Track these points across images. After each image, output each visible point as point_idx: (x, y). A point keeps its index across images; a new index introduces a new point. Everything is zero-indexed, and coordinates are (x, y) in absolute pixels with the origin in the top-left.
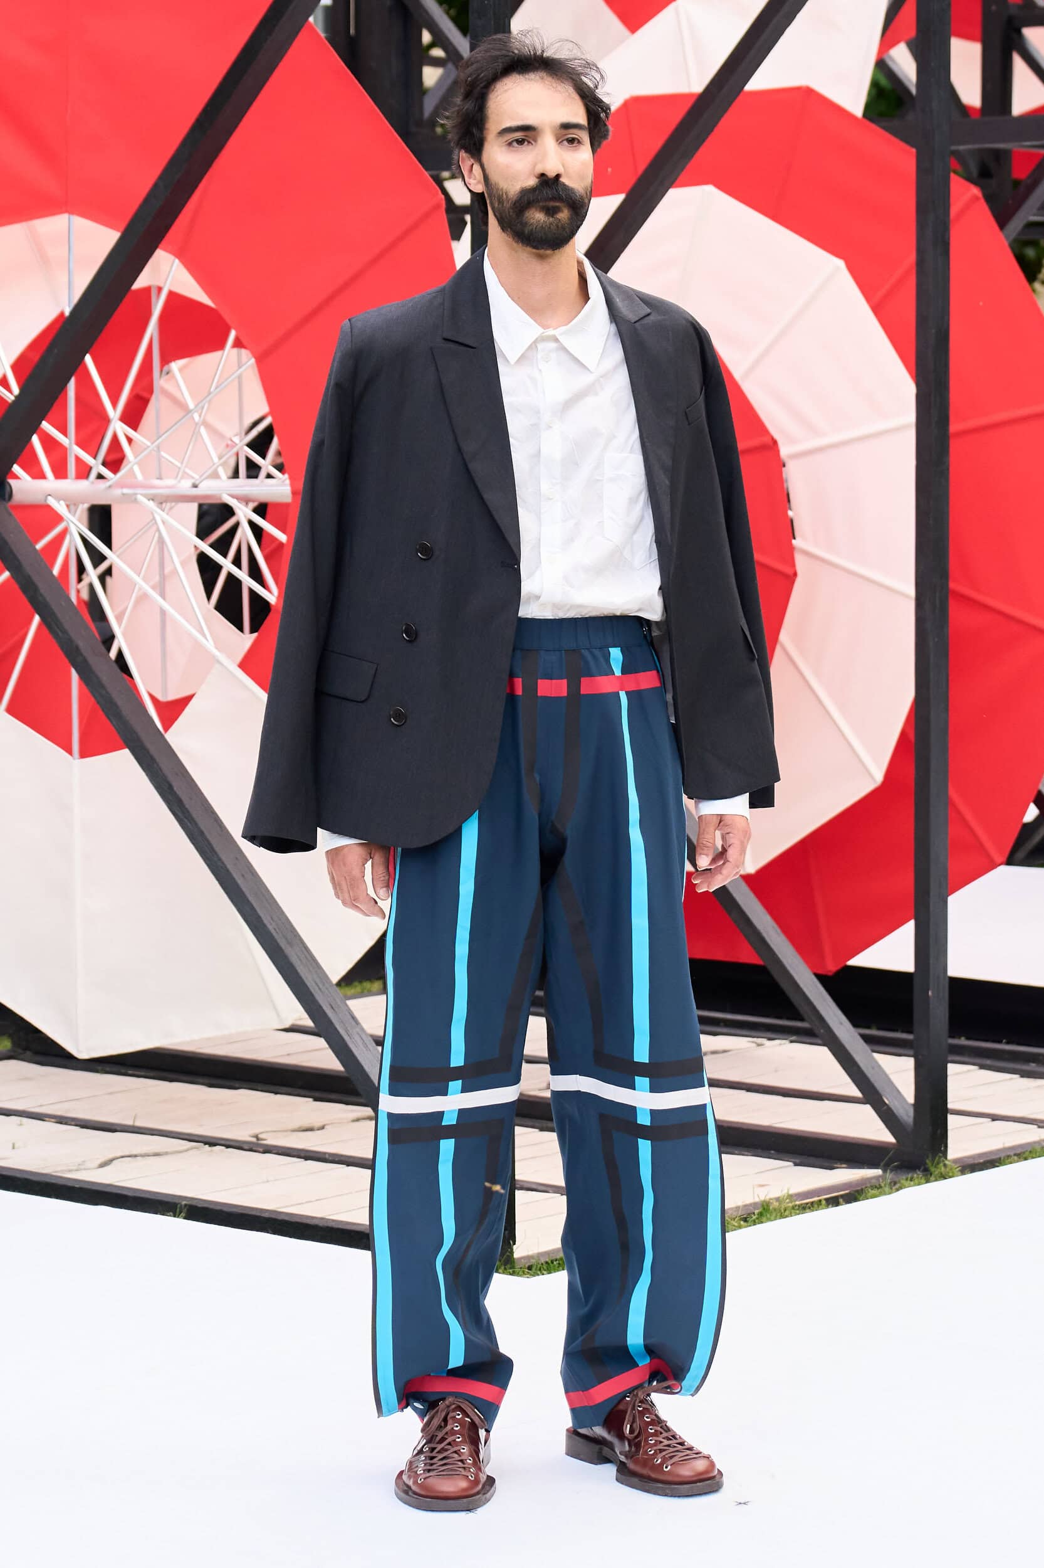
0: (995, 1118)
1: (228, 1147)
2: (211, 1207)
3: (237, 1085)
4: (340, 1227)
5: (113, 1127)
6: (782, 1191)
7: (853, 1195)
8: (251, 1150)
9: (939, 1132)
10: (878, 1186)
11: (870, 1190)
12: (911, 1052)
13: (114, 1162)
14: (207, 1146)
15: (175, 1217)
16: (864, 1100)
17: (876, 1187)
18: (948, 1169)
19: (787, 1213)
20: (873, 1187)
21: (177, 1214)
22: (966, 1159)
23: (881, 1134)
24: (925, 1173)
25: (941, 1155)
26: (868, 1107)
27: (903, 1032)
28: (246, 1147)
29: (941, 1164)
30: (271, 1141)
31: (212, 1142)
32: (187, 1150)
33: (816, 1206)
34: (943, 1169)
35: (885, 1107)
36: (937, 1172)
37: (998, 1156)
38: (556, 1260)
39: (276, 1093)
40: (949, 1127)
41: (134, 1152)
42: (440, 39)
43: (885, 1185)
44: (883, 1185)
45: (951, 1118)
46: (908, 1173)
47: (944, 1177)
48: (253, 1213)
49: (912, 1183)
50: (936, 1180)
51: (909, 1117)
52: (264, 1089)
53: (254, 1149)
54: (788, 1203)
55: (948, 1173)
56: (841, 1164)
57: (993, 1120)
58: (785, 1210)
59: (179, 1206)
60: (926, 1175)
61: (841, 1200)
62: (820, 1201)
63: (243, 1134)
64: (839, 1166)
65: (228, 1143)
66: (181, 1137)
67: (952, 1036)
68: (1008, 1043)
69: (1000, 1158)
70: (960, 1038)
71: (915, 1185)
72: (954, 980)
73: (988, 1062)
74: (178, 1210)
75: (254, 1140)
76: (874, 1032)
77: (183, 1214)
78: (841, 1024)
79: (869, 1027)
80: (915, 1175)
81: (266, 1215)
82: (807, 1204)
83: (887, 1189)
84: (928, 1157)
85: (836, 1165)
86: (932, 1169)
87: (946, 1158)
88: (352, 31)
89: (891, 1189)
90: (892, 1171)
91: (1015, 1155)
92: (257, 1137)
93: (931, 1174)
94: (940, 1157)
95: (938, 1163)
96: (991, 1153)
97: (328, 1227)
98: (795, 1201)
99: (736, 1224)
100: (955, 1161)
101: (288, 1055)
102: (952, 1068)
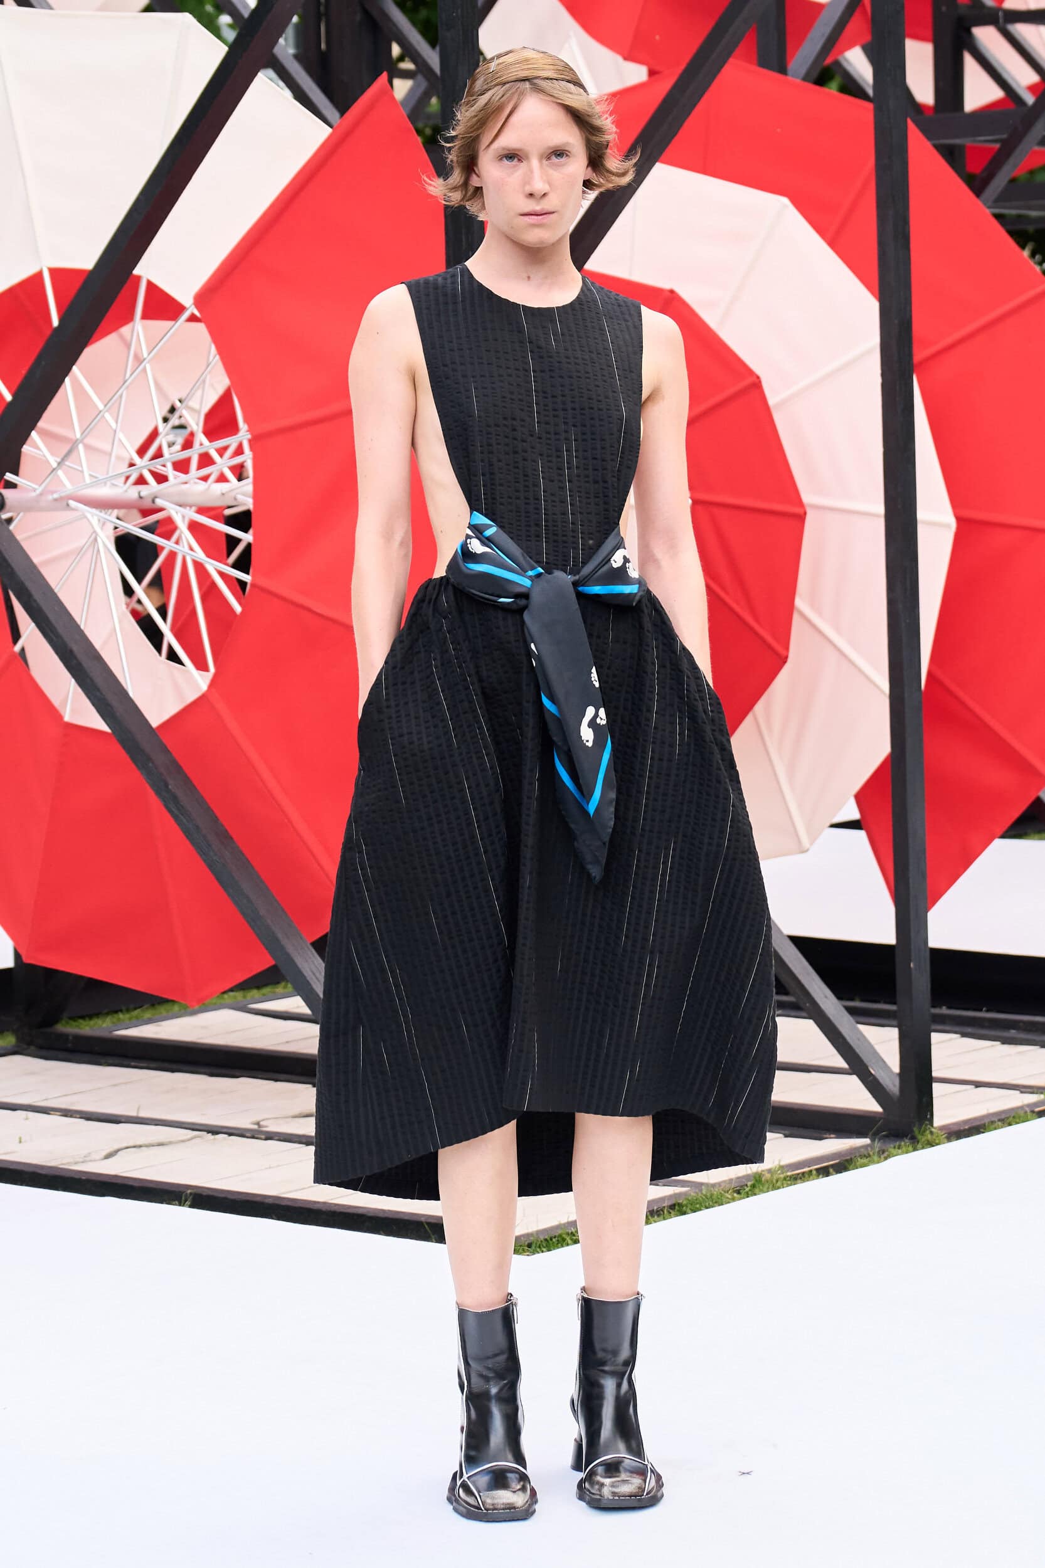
0: (978, 1084)
1: (230, 1134)
2: (216, 1194)
3: (237, 1074)
4: (342, 1210)
5: (119, 1119)
6: (773, 1163)
7: (842, 1164)
8: (253, 1137)
9: (924, 1100)
10: (866, 1153)
11: (859, 1159)
12: (895, 1023)
13: (119, 1153)
14: (210, 1134)
15: (180, 1205)
16: (850, 1071)
17: (865, 1156)
18: (934, 1137)
19: (779, 1184)
20: (861, 1157)
21: (183, 1202)
22: (951, 1127)
23: (868, 1104)
24: (912, 1141)
25: (927, 1122)
26: (854, 1077)
27: (886, 1002)
28: (248, 1135)
29: (928, 1132)
30: (272, 1128)
31: (214, 1131)
32: (189, 1140)
33: (807, 1176)
34: (929, 1136)
35: (872, 1078)
36: (923, 1140)
37: (983, 1122)
38: (555, 1237)
39: (276, 1080)
40: (934, 1095)
41: (138, 1143)
42: (409, 52)
43: (873, 1153)
44: (871, 1153)
45: (935, 1086)
46: (896, 1142)
47: (931, 1144)
48: (258, 1199)
49: (900, 1151)
50: (923, 1148)
51: (895, 1086)
52: (265, 1077)
53: (256, 1136)
54: (780, 1174)
55: (935, 1140)
56: (830, 1134)
57: (977, 1087)
58: (777, 1181)
59: (184, 1195)
60: (913, 1143)
61: (831, 1170)
62: (811, 1171)
63: (245, 1123)
64: (827, 1136)
65: (230, 1131)
66: (184, 1126)
67: (934, 1006)
68: (988, 1011)
69: (984, 1125)
70: (940, 1007)
71: (903, 1153)
72: (935, 952)
73: (969, 1030)
74: (183, 1198)
75: (256, 1127)
76: (857, 1004)
77: (188, 1203)
78: (826, 997)
79: (852, 999)
80: (903, 1143)
81: (270, 1201)
82: (798, 1174)
83: (876, 1158)
84: (914, 1126)
85: (825, 1136)
86: (919, 1137)
87: (932, 1125)
88: (323, 46)
89: (880, 1157)
90: (879, 1140)
91: (999, 1120)
92: (258, 1124)
93: (918, 1142)
94: (926, 1125)
95: (924, 1131)
96: (975, 1119)
97: (330, 1211)
98: (787, 1172)
99: (730, 1197)
100: (942, 1128)
101: (287, 1042)
102: (935, 1037)
